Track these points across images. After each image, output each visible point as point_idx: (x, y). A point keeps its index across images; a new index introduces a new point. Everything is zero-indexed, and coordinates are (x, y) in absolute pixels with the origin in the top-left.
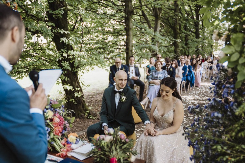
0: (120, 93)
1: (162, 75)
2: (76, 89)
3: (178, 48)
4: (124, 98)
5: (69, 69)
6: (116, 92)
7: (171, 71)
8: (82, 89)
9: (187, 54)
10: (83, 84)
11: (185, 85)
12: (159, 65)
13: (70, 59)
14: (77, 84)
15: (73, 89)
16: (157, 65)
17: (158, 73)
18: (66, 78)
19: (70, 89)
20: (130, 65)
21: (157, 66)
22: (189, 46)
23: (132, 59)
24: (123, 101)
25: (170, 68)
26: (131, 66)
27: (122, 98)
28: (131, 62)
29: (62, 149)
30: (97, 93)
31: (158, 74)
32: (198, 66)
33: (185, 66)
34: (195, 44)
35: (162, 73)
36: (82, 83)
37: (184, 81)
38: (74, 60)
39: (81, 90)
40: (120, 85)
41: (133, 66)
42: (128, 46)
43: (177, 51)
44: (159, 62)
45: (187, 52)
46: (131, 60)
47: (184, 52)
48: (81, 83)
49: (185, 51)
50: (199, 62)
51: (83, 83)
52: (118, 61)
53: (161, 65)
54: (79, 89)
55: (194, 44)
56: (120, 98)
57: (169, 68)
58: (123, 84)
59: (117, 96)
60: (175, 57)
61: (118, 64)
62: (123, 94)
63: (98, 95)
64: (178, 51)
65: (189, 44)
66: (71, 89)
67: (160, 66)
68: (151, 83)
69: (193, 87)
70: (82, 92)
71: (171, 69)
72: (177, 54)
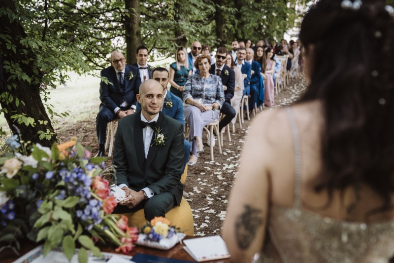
0: (153, 125)
1: (211, 85)
2: (41, 122)
3: (224, 25)
4: (161, 137)
5: (26, 80)
6: (144, 125)
7: (226, 75)
8: (52, 121)
9: (240, 36)
10: (51, 111)
11: (247, 104)
12: (205, 63)
13: (24, 57)
14: (40, 112)
15: (35, 124)
16: (202, 64)
17: (203, 81)
18: (17, 99)
19: (30, 124)
20: (139, 66)
21: (200, 67)
22: (245, 19)
23: (142, 53)
24: (160, 142)
25: (224, 69)
26: (141, 68)
27: (158, 137)
28: (142, 60)
29: (123, 239)
30: (67, 130)
31: (203, 84)
32: (269, 61)
33: (245, 62)
34: (257, 15)
35: (211, 82)
36: (48, 108)
37: (246, 97)
38: (31, 59)
39: (49, 126)
40: (150, 106)
41: (145, 68)
42: (130, 24)
43: (223, 30)
44: (205, 57)
45: (240, 31)
46: (141, 55)
47: (234, 32)
48: (48, 110)
49: (236, 31)
50: (269, 53)
51: (51, 107)
52: (117, 58)
53: (208, 64)
54: (46, 123)
55: (254, 13)
56: (154, 137)
57: (221, 69)
58: (154, 104)
59: (148, 134)
60: (219, 43)
61: (120, 62)
62: (159, 129)
63: (71, 133)
64: (224, 32)
65: (245, 16)
66: (32, 124)
67: (207, 67)
68: (188, 102)
69: (261, 107)
70: (52, 128)
71: (227, 72)
72: (223, 38)
